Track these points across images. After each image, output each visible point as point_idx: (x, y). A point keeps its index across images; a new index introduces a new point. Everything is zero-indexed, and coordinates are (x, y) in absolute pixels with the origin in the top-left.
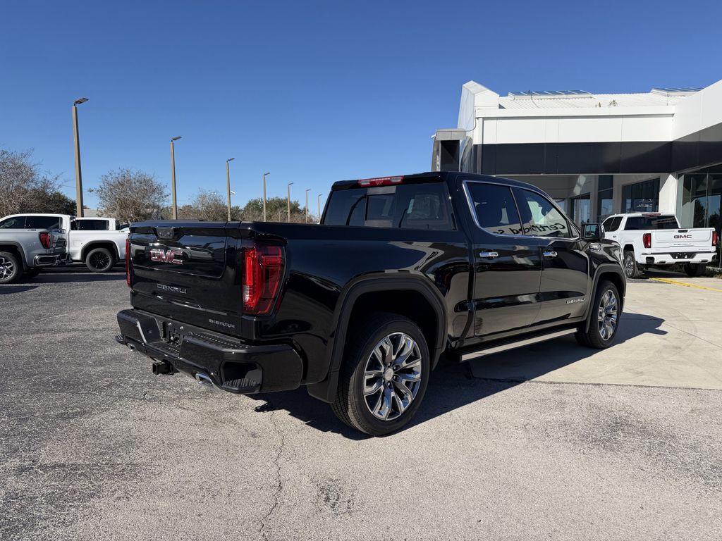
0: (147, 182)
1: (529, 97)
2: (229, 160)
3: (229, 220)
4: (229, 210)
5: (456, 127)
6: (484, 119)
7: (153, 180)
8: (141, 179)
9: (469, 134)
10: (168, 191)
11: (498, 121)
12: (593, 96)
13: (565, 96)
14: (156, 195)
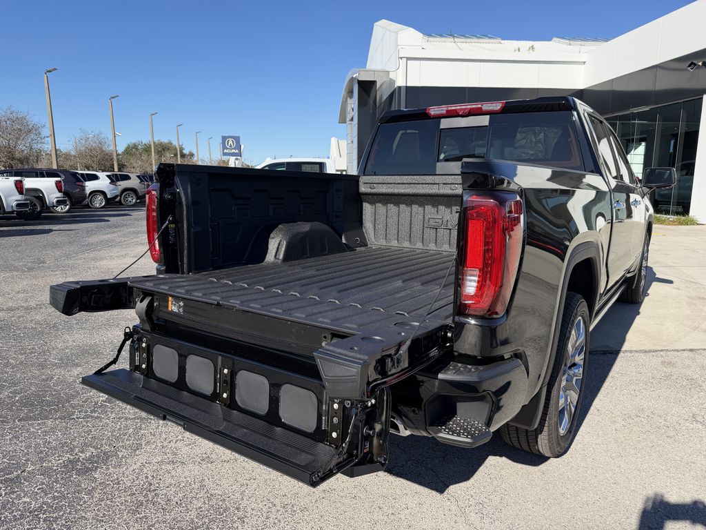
0: (21, 120)
1: (452, 40)
2: (112, 98)
3: (116, 169)
4: (115, 157)
5: (365, 67)
6: (408, 59)
7: (27, 118)
8: (14, 116)
9: (392, 76)
10: (46, 132)
11: (422, 62)
12: (503, 42)
13: (476, 40)
14: (32, 136)
